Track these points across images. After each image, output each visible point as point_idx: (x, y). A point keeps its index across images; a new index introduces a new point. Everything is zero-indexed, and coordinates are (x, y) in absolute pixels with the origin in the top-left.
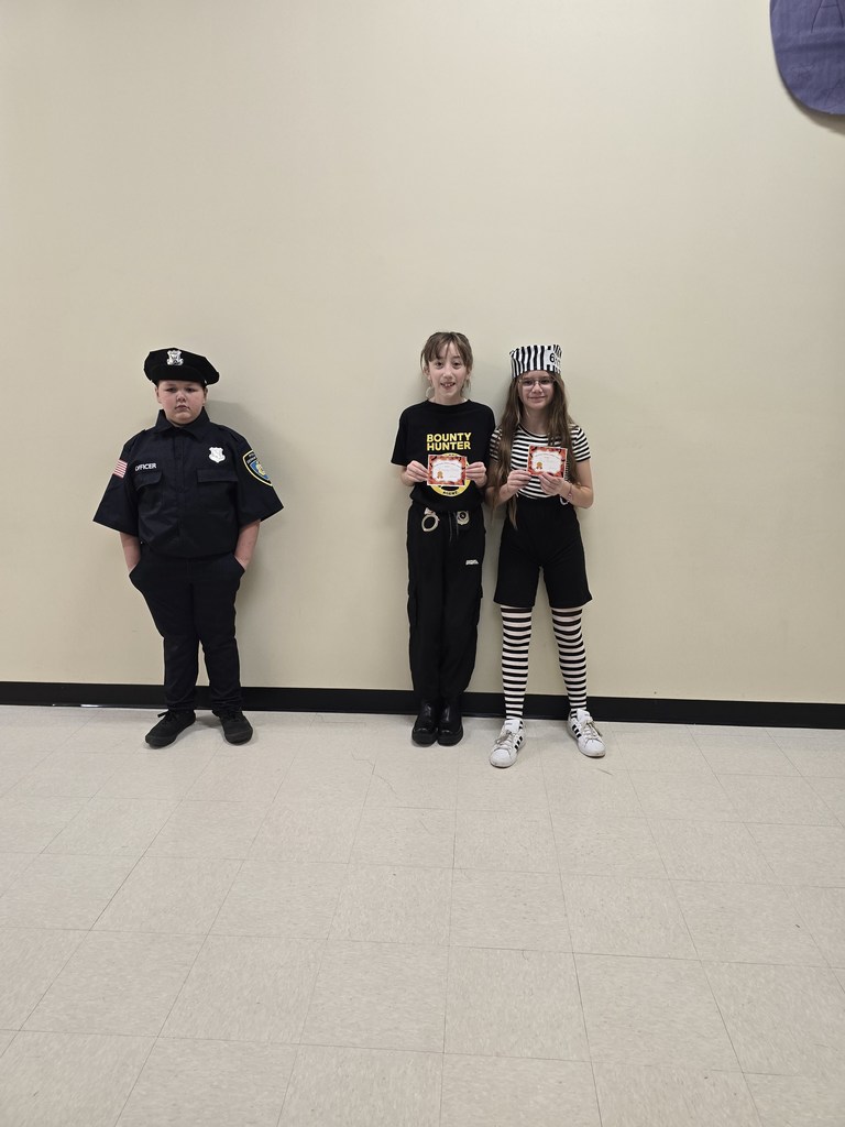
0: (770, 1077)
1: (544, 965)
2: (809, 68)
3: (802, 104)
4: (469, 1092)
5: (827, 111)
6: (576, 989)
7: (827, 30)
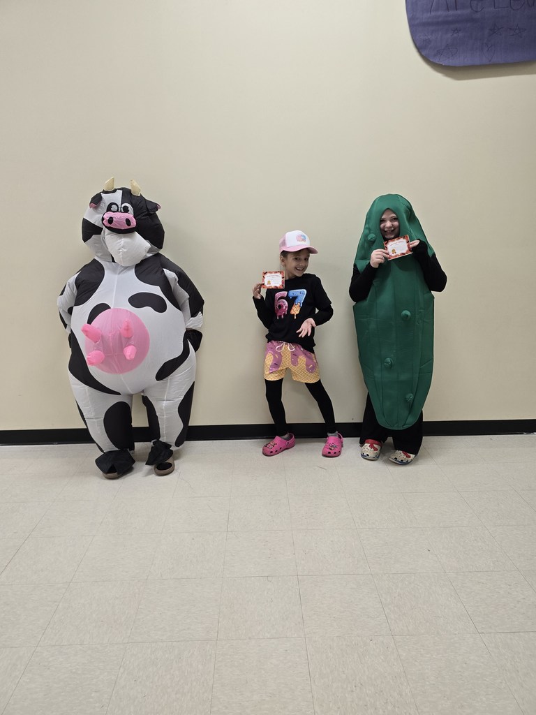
1: (280, 584)
2: (429, 37)
3: (426, 59)
4: (232, 661)
5: (441, 63)
7: (439, 13)
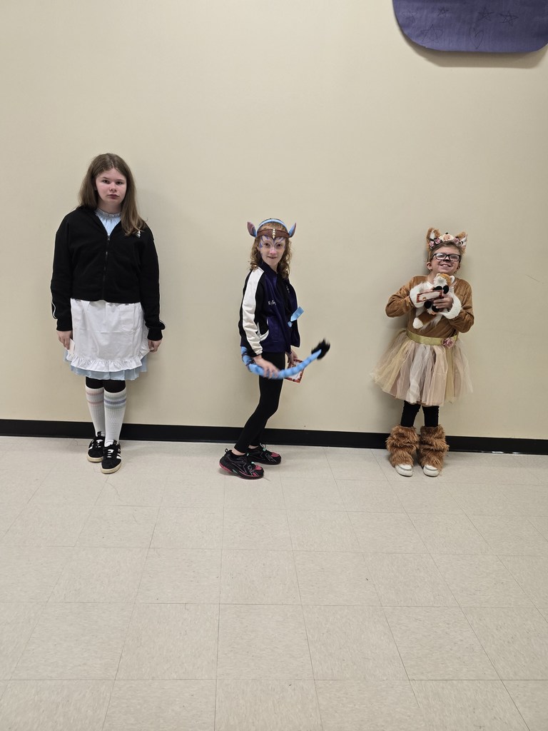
0: (331, 682)
1: (198, 613)
2: (414, 14)
3: (408, 38)
4: (127, 707)
5: (424, 45)
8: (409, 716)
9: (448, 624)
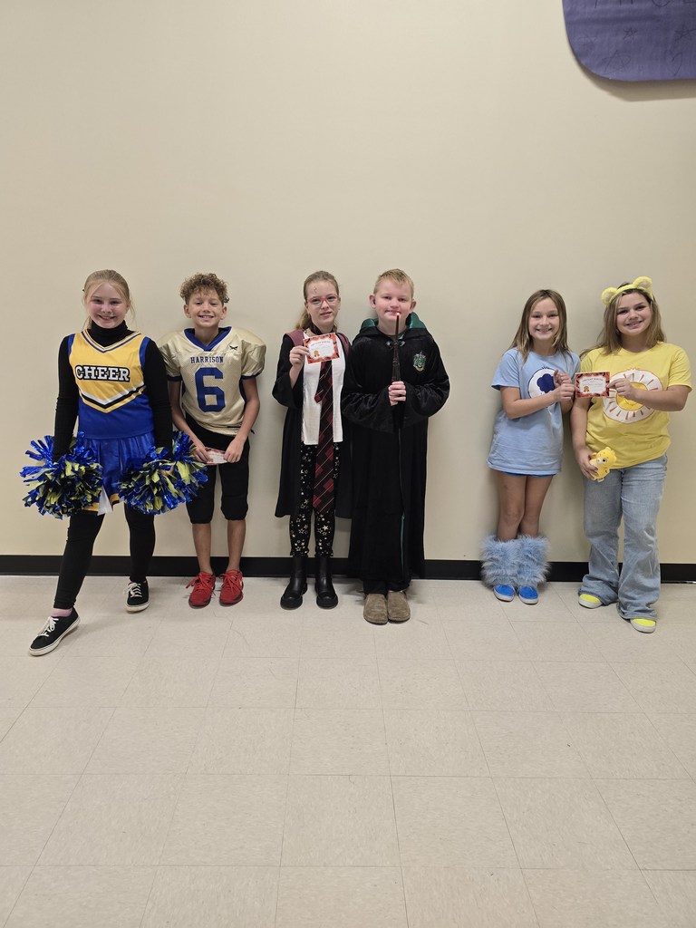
0: (542, 871)
1: (366, 787)
2: (593, 39)
3: (586, 69)
5: (607, 76)
6: (391, 806)
7: (608, 7)
8: (646, 914)
9: (680, 801)
